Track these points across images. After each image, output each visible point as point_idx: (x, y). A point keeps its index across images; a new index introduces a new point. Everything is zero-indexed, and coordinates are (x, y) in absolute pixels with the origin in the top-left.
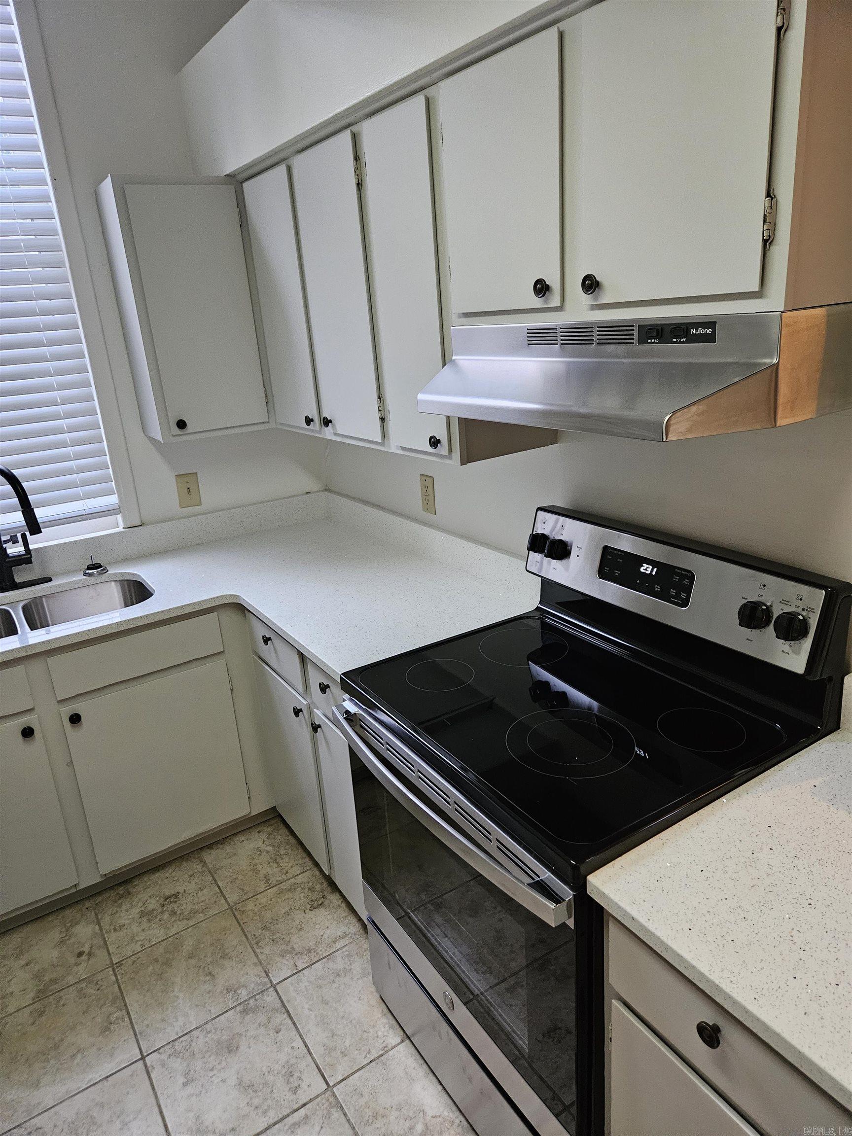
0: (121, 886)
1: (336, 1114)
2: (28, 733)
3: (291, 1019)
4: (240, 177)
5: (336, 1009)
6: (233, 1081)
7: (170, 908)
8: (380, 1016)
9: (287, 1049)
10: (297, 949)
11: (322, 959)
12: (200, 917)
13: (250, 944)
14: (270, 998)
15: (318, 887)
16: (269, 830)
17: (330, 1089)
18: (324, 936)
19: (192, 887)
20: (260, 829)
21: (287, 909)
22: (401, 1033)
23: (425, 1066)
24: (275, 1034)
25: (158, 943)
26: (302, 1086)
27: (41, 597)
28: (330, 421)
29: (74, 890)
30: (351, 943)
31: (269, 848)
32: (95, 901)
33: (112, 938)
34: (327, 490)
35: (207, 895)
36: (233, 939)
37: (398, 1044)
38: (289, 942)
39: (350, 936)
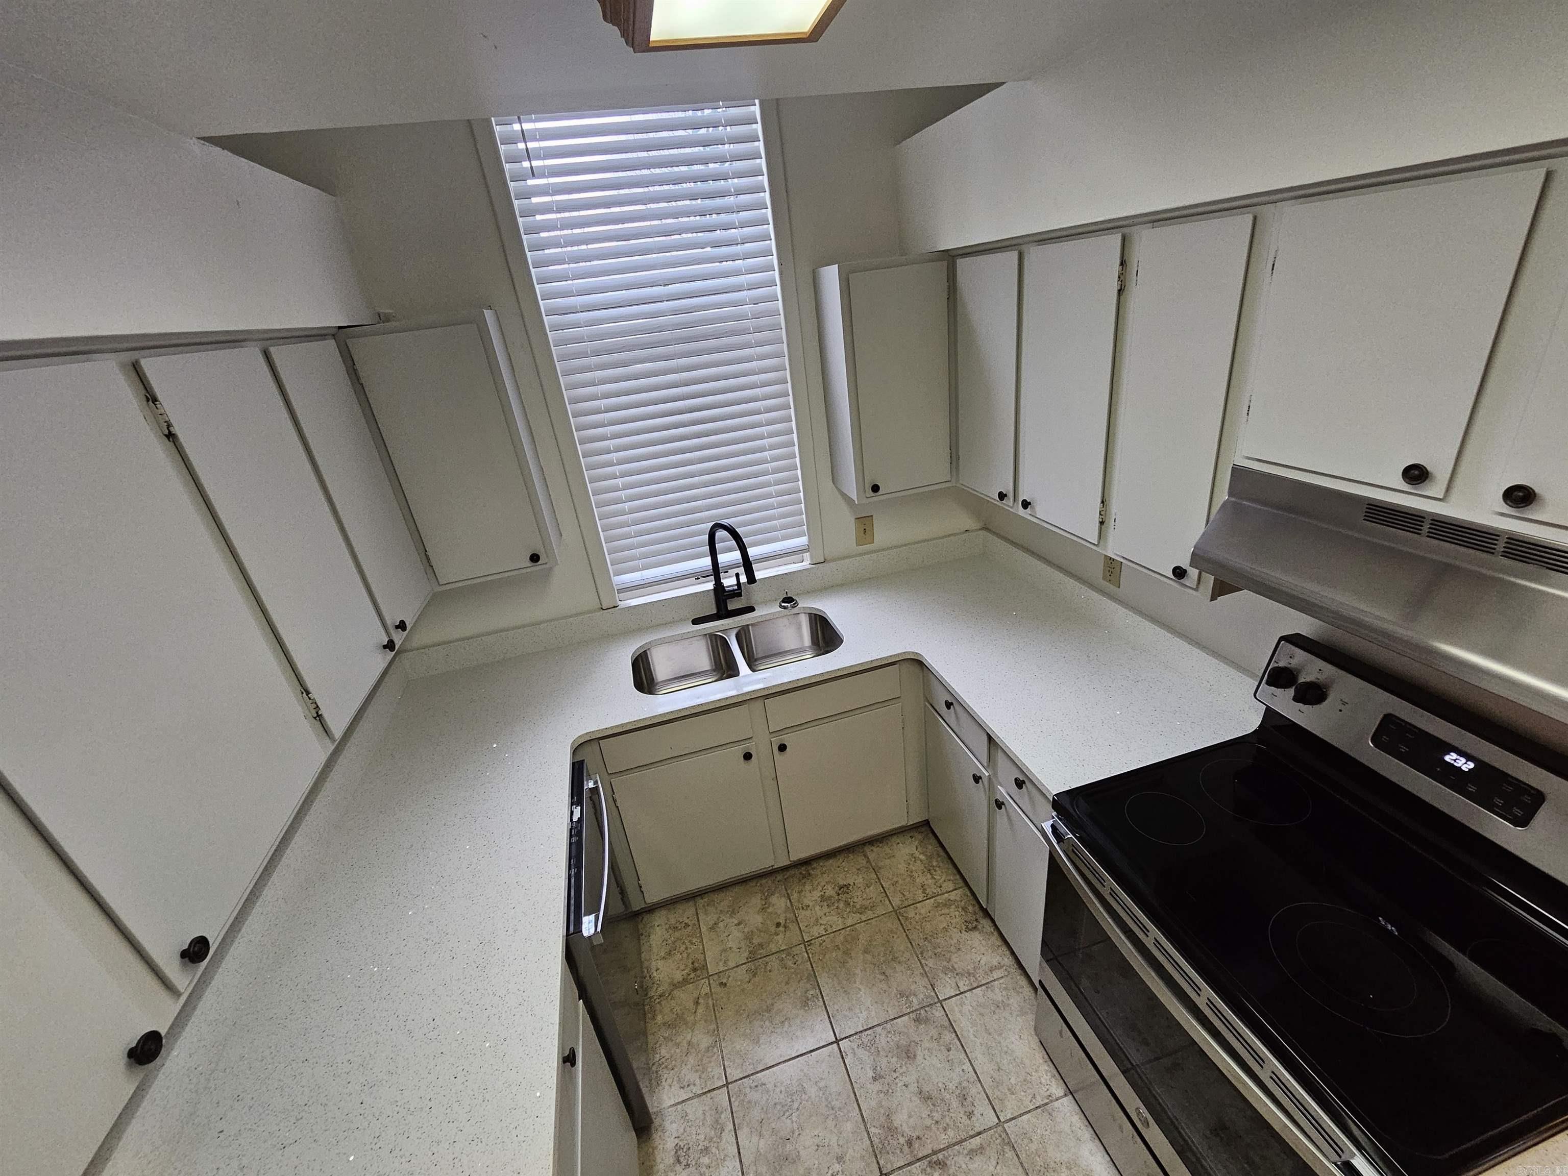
0: (803, 866)
1: (1010, 1154)
2: (748, 756)
3: (959, 1039)
4: (955, 253)
5: (1000, 1043)
6: (913, 1088)
7: (844, 898)
8: (1041, 1061)
9: (958, 1070)
10: (958, 971)
11: (981, 986)
12: (870, 914)
13: (916, 954)
14: (938, 1013)
15: (970, 908)
16: (920, 837)
17: (1001, 1124)
18: (981, 962)
19: (860, 880)
20: (911, 834)
21: (945, 925)
22: (1065, 1087)
23: (1090, 1129)
24: (946, 1051)
25: (837, 931)
26: (975, 1112)
27: (748, 626)
28: (1030, 503)
29: (770, 869)
30: (1007, 976)
31: (922, 857)
32: (784, 876)
33: (802, 914)
34: (985, 528)
35: (873, 892)
36: (900, 943)
37: (1062, 1097)
38: (950, 960)
39: (1004, 968)
